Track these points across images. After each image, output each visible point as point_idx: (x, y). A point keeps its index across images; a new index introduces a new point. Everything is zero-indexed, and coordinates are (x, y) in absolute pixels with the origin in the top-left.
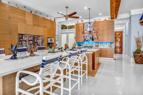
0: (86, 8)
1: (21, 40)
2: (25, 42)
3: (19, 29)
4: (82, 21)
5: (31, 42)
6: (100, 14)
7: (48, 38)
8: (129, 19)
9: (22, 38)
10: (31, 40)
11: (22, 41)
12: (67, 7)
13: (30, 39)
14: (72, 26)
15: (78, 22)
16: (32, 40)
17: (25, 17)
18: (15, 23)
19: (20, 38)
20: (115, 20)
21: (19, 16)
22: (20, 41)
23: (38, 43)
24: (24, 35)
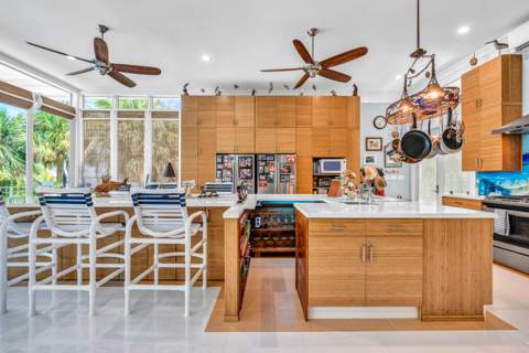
1: (221, 167)
4: (500, 46)
5: (246, 172)
9: (223, 163)
10: (247, 167)
11: (221, 170)
13: (242, 165)
15: (472, 62)
16: (250, 168)
19: (217, 163)
22: (218, 170)
23: (268, 174)
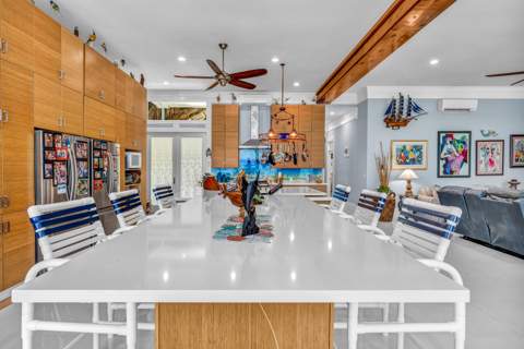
0: (275, 60)
1: (50, 156)
2: (63, 168)
3: (37, 105)
4: (234, 98)
5: (83, 167)
6: (297, 84)
7: (127, 150)
8: (357, 109)
9: (54, 149)
10: (83, 160)
11: (52, 162)
12: (223, 47)
13: (80, 156)
14: (182, 109)
15: (219, 99)
16: (86, 160)
17: (59, 51)
18: (22, 75)
19: (45, 148)
20: (327, 107)
21: (37, 43)
22: (46, 161)
24: (60, 134)
